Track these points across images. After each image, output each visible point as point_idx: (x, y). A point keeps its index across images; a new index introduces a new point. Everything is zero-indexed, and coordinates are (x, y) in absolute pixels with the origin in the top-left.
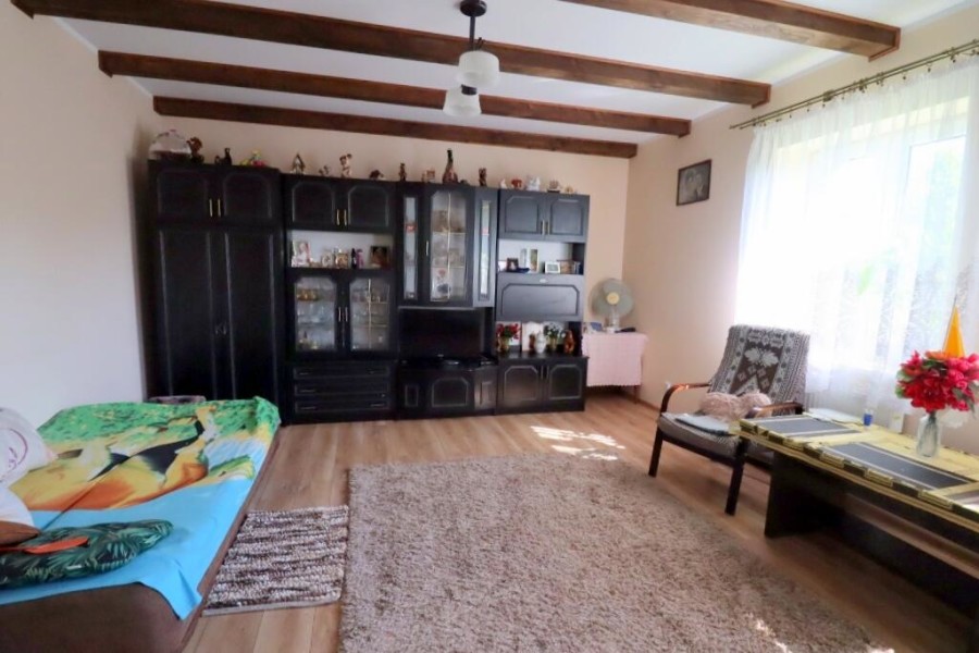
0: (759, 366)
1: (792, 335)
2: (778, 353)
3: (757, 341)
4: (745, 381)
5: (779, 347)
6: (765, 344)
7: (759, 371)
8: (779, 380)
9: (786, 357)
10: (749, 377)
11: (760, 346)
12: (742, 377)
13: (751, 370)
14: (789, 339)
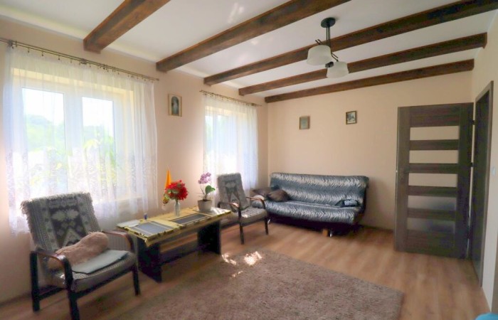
0: (68, 221)
1: (79, 195)
2: (76, 208)
3: (58, 206)
4: (65, 235)
5: (75, 204)
6: (64, 206)
7: (70, 224)
8: (86, 223)
9: (81, 209)
10: (65, 231)
11: (61, 209)
12: (61, 233)
13: (64, 226)
14: (79, 198)
